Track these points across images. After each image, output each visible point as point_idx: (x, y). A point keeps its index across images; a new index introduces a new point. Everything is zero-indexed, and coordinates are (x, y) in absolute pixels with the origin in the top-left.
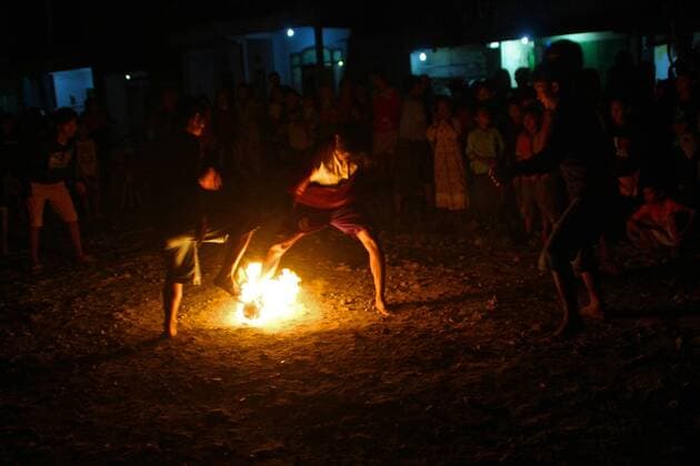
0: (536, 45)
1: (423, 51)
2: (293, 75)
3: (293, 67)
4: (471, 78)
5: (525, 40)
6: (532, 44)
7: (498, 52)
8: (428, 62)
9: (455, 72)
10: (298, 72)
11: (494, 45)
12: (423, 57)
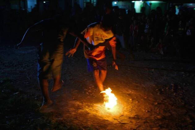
0: (144, 2)
1: (115, 2)
2: (84, 4)
3: (84, 3)
4: (127, 9)
5: (141, 1)
6: (143, 2)
7: (134, 3)
8: (117, 4)
9: (123, 7)
10: (85, 4)
11: (133, 2)
12: (115, 3)
